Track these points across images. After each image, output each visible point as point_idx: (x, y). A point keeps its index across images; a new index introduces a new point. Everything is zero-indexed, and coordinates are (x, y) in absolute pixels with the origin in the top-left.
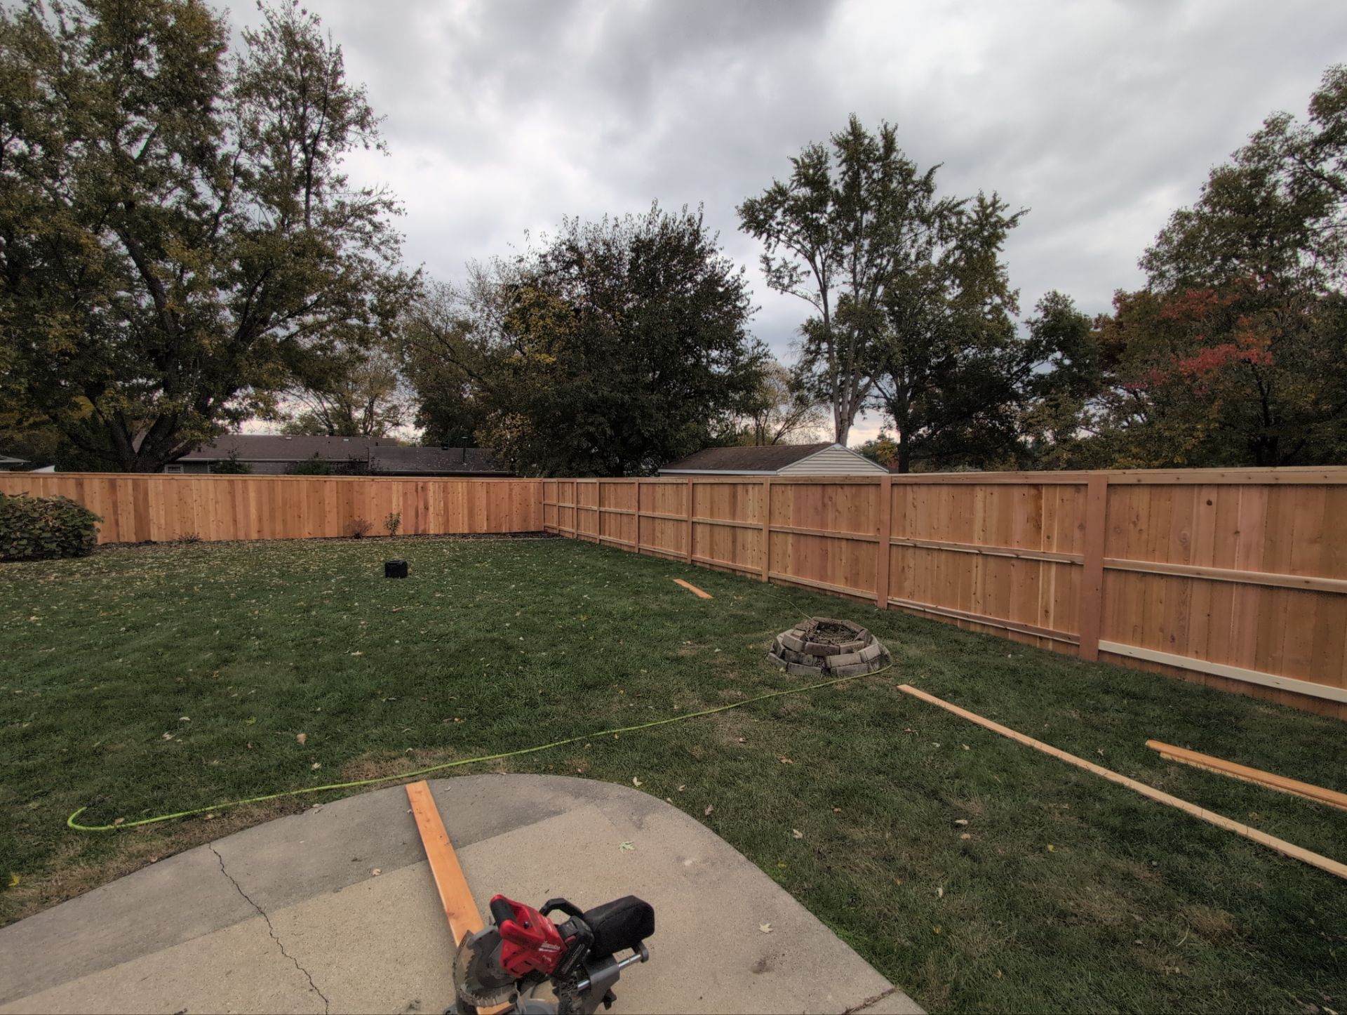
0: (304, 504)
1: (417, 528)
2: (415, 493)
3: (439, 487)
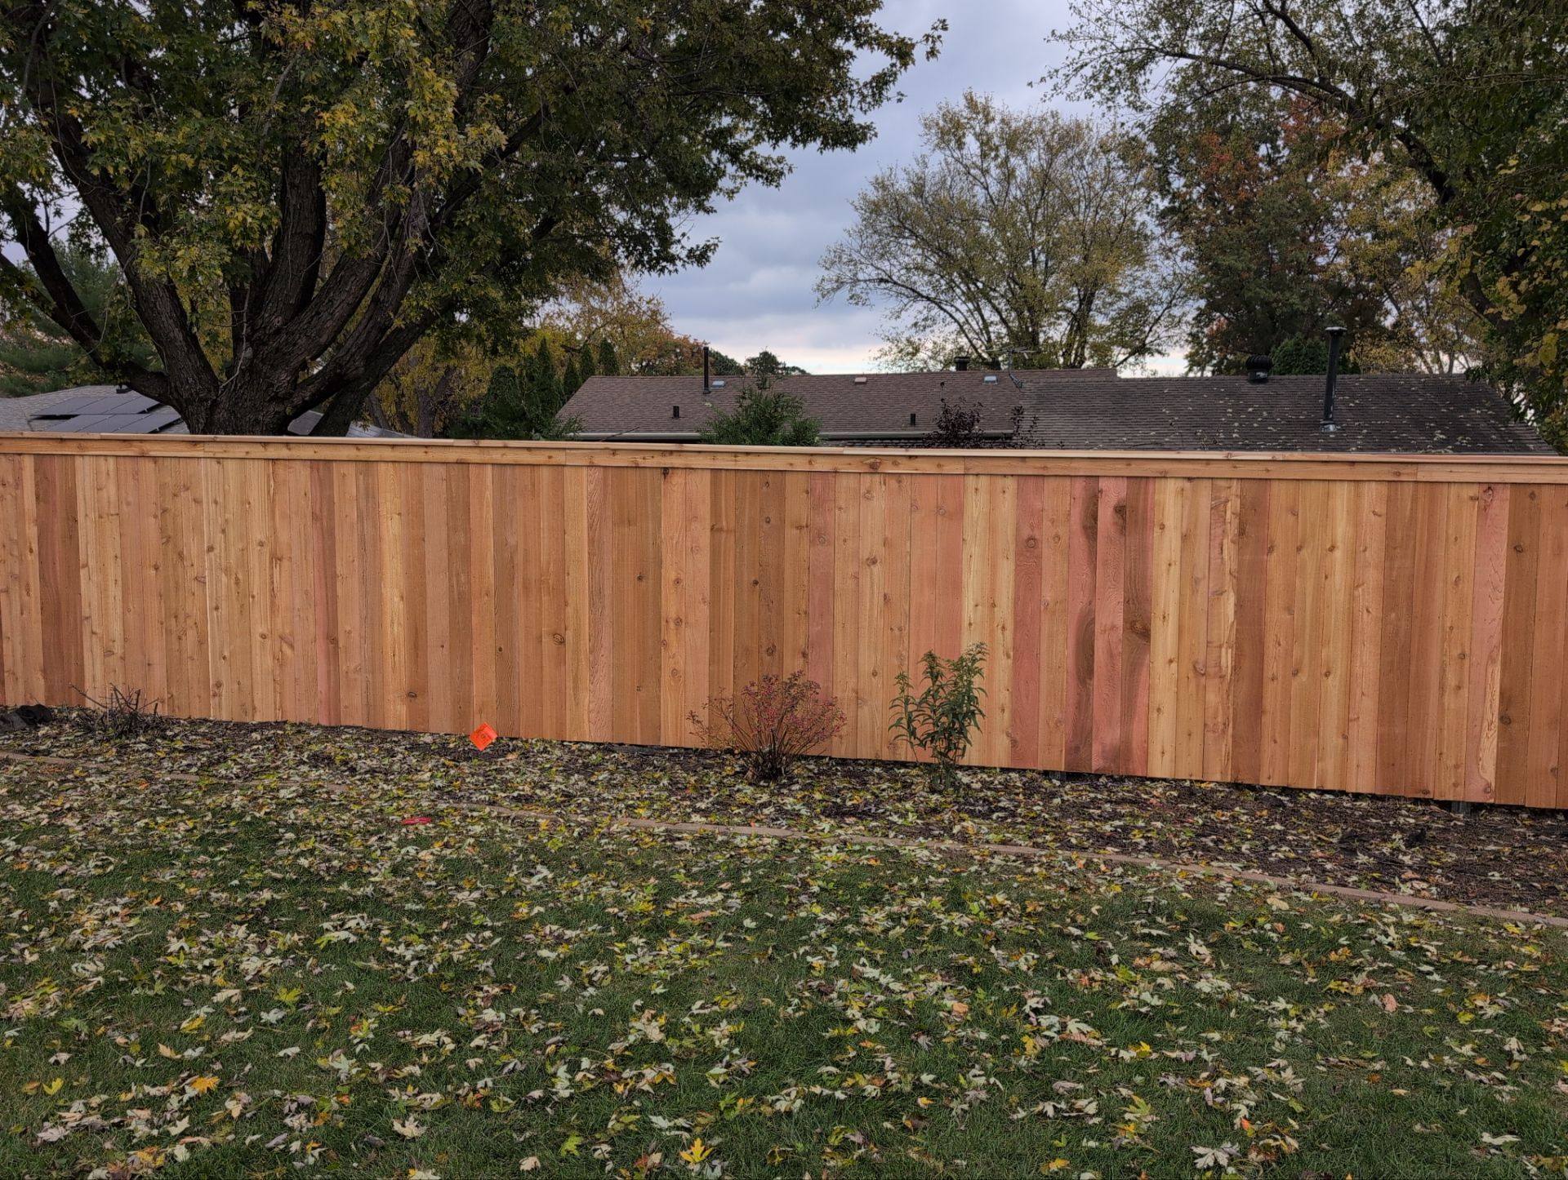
0: (579, 580)
1: (1082, 736)
2: (1080, 541)
3: (1217, 509)
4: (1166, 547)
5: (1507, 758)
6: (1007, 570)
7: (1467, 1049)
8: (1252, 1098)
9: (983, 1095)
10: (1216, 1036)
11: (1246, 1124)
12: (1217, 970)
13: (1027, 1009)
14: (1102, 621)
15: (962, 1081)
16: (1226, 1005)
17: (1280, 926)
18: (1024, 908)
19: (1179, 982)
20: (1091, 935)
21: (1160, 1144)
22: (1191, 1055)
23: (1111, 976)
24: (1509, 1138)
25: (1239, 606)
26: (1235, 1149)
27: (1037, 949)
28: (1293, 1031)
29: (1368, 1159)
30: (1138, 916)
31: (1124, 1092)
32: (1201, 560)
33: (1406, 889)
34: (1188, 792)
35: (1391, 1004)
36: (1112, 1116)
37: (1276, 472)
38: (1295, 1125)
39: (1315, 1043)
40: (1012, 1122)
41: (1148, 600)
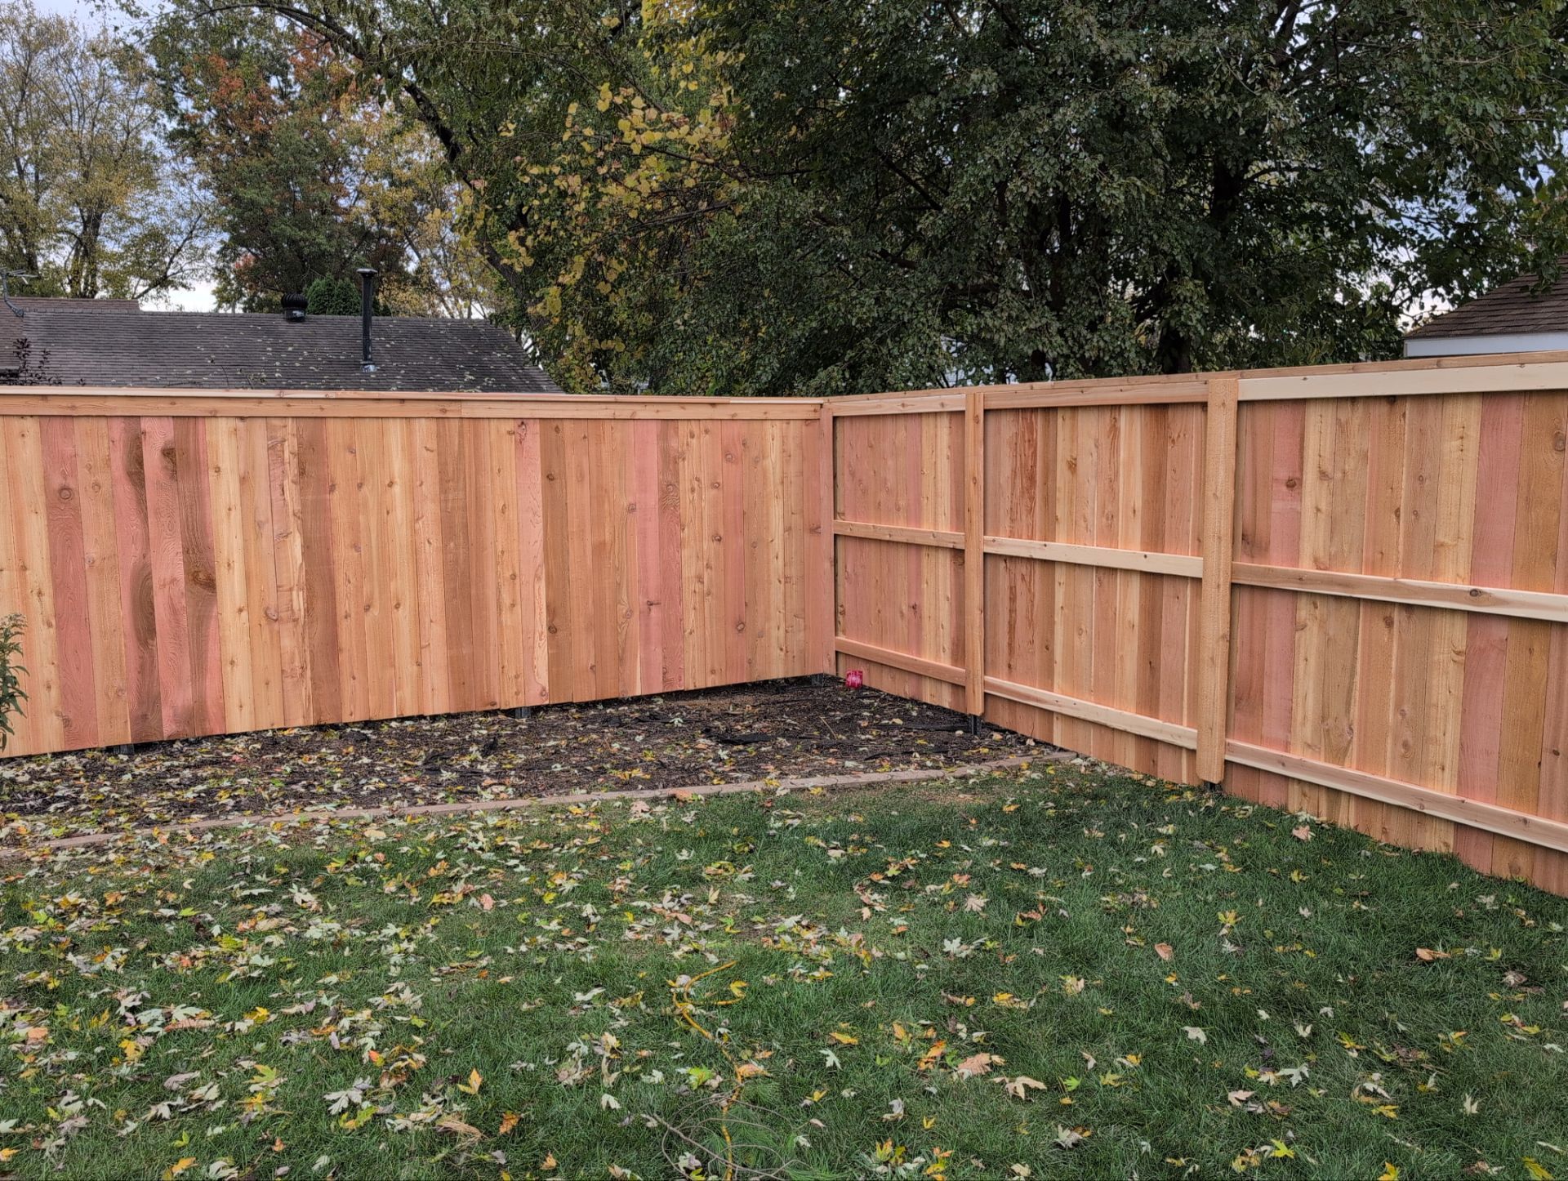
1: (148, 701)
2: (125, 490)
3: (274, 448)
4: (224, 491)
5: (556, 661)
6: (37, 528)
7: (554, 925)
8: (376, 1028)
9: (82, 1122)
10: (333, 979)
11: (375, 1055)
12: (326, 913)
13: (122, 1011)
14: (159, 576)
15: (52, 1114)
16: (339, 945)
17: (380, 856)
18: (103, 902)
19: (288, 936)
20: (187, 912)
21: (291, 1106)
22: (311, 1005)
23: (214, 949)
24: (597, 991)
25: (306, 547)
26: (366, 1083)
27: (124, 942)
28: (406, 953)
29: (488, 1050)
30: (236, 879)
31: (246, 1064)
32: (262, 500)
33: (487, 795)
34: (271, 742)
35: (488, 902)
36: (234, 1095)
37: (330, 409)
38: (419, 1040)
39: (428, 957)
40: (121, 1139)
41: (210, 548)
